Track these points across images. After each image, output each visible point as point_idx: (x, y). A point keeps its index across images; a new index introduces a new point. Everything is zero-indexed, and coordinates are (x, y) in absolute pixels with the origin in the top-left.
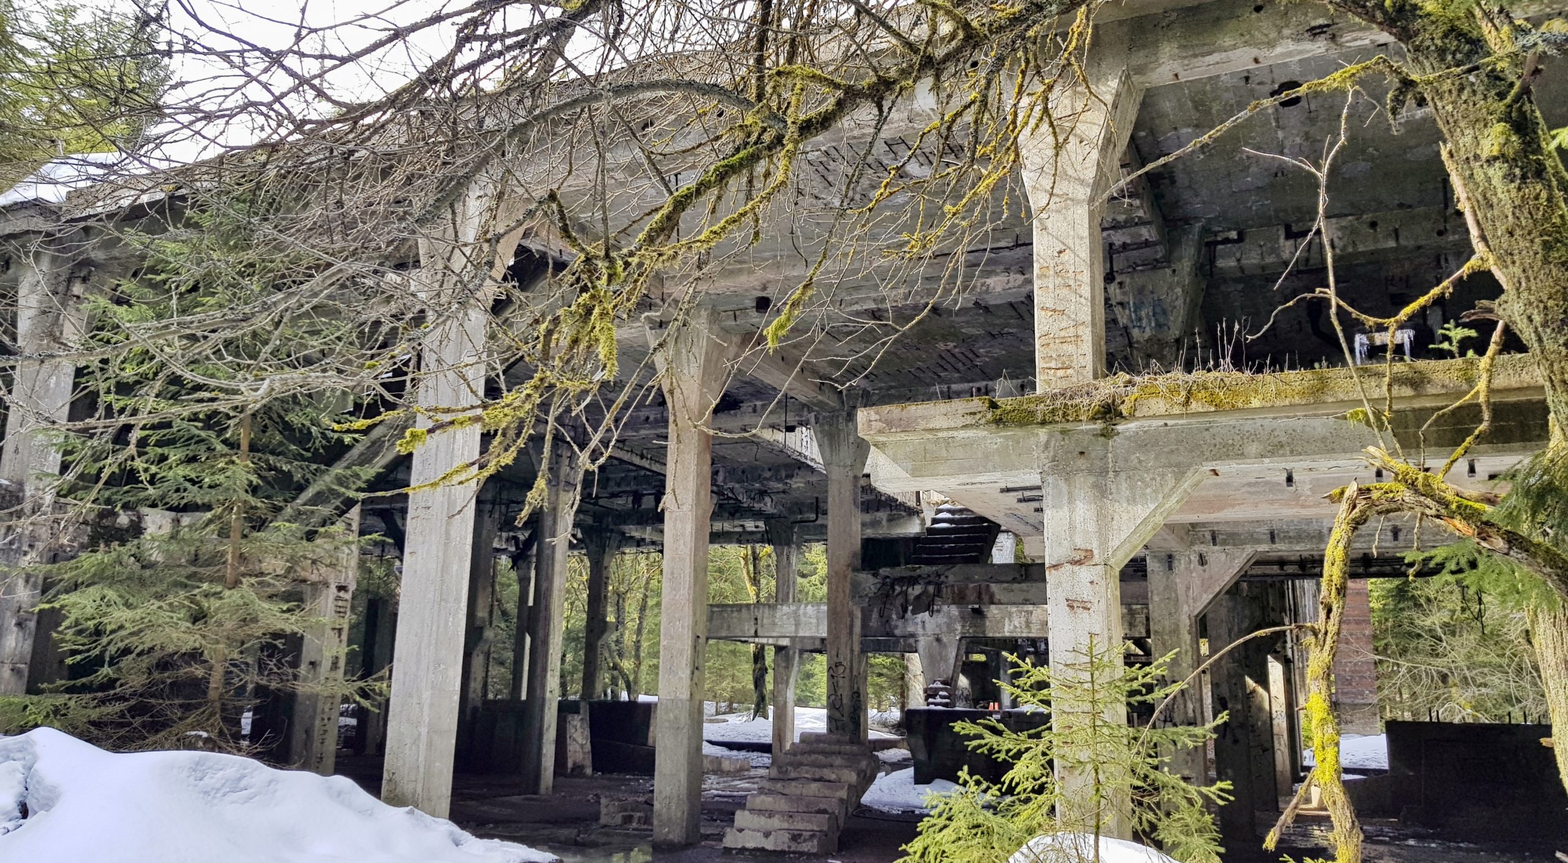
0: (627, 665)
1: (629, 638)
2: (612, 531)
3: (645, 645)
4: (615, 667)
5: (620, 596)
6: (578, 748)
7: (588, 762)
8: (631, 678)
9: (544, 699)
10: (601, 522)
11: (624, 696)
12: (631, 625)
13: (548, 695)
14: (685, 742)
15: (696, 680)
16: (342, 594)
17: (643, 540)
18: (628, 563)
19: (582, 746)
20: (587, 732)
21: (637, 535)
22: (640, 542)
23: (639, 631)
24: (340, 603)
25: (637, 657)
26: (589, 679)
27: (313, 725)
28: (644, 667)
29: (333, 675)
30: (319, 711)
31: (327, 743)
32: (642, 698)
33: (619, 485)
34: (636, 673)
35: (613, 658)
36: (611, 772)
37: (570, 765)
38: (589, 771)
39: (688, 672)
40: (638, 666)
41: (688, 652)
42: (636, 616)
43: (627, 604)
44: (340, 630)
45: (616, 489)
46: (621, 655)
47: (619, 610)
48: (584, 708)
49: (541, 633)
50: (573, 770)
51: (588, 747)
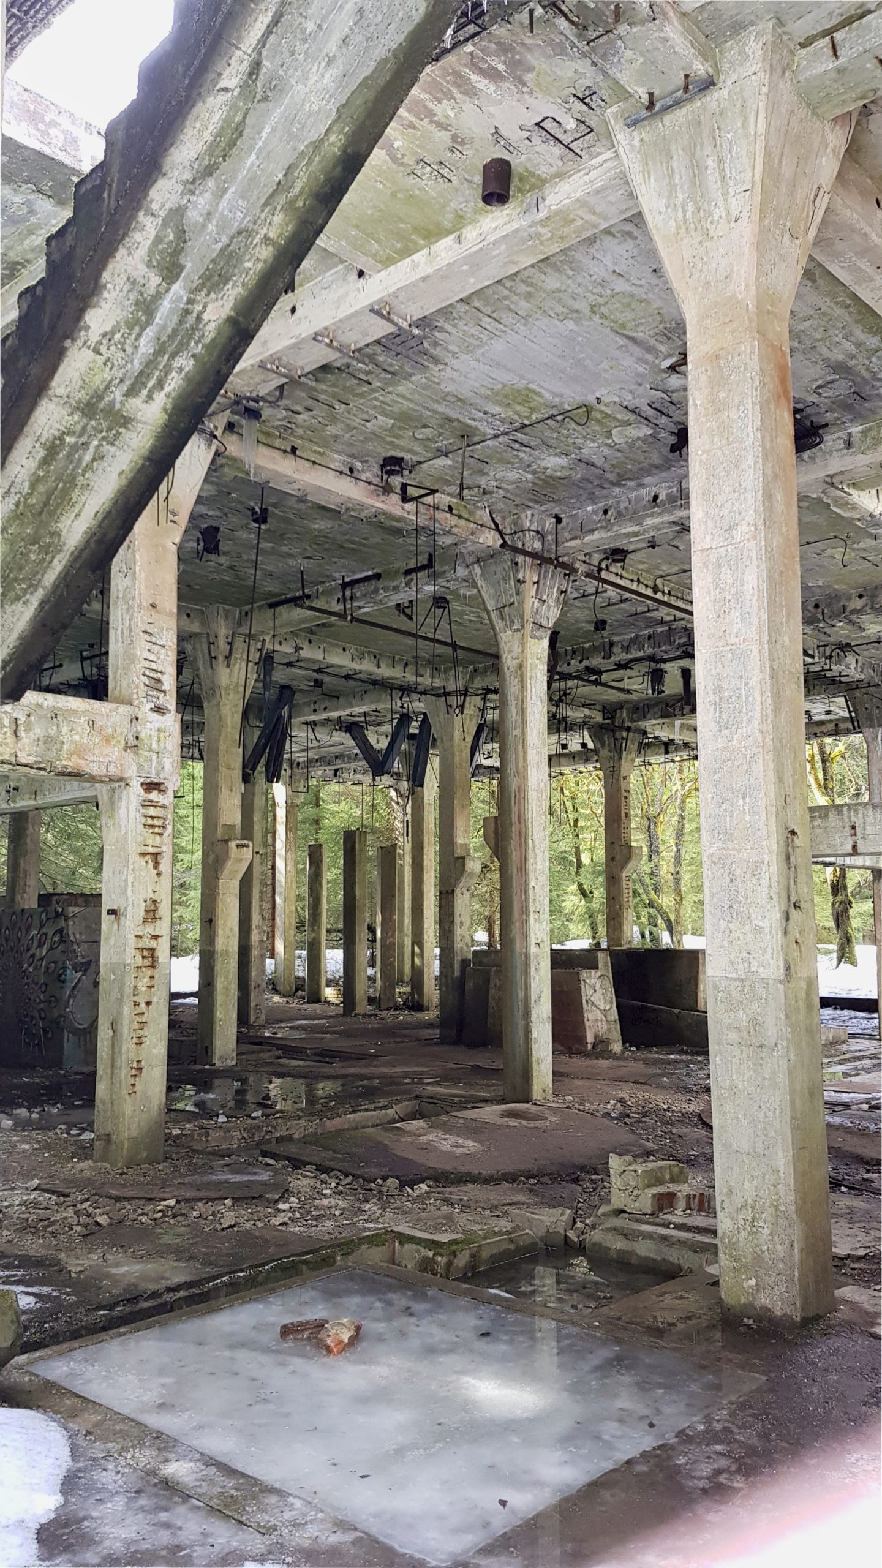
0: (666, 901)
1: (665, 871)
2: (629, 729)
3: (686, 878)
4: (651, 905)
5: (651, 824)
6: (600, 1016)
7: (616, 1034)
8: (672, 918)
9: (527, 956)
10: (613, 718)
11: (666, 939)
12: (667, 853)
13: (533, 949)
14: (782, 1079)
15: (795, 933)
16: (154, 795)
17: (672, 741)
18: (657, 778)
19: (605, 1013)
20: (611, 993)
21: (664, 735)
22: (667, 746)
23: (678, 860)
24: (152, 811)
25: (678, 891)
26: (614, 919)
27: (120, 1013)
28: (687, 904)
29: (150, 929)
30: (128, 991)
31: (147, 1042)
32: (690, 942)
33: (627, 649)
34: (677, 911)
35: (647, 893)
36: (648, 1046)
37: (590, 1039)
38: (617, 1047)
39: (776, 915)
40: (679, 902)
41: (772, 869)
42: (672, 842)
43: (660, 830)
44: (156, 857)
45: (625, 657)
46: (657, 889)
47: (651, 835)
48: (603, 959)
49: (515, 856)
50: (594, 1045)
51: (614, 1014)
